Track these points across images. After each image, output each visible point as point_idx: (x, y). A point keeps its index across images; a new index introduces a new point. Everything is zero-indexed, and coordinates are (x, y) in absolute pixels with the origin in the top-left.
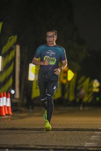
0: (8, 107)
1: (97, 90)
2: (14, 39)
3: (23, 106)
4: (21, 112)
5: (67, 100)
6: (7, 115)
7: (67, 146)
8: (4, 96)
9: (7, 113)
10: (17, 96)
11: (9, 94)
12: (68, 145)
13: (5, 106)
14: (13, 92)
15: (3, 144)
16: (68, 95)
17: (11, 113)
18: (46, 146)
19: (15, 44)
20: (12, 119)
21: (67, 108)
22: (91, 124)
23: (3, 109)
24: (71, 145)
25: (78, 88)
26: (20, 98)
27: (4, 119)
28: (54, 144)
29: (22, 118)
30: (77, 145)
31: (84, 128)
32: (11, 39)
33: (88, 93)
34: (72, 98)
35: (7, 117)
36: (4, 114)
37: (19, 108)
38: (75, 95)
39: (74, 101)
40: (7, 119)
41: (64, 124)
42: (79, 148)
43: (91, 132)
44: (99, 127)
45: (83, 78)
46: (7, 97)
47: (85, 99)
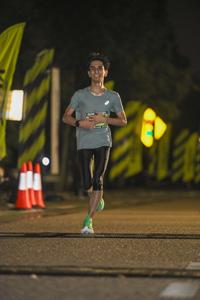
0: (36, 192)
2: (48, 55)
3: (66, 189)
4: (62, 200)
5: (154, 178)
6: (34, 207)
7: (154, 269)
8: (28, 170)
9: (34, 203)
10: (55, 169)
11: (38, 167)
12: (156, 266)
13: (30, 190)
14: (46, 161)
15: (26, 264)
16: (156, 168)
17: (41, 204)
18: (111, 269)
19: (49, 67)
20: (44, 216)
21: (154, 194)
23: (27, 195)
24: (161, 266)
25: (177, 152)
26: (59, 175)
27: (29, 215)
28: (124, 265)
29: (64, 213)
30: (172, 266)
31: (187, 233)
32: (42, 57)
33: (196, 163)
34: (162, 173)
35: (34, 210)
36: (29, 206)
37: (59, 194)
38: (170, 167)
39: (168, 179)
40: (35, 214)
41: (147, 226)
42: (178, 273)
45: (185, 133)
46: (34, 171)
47: (188, 176)
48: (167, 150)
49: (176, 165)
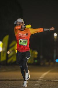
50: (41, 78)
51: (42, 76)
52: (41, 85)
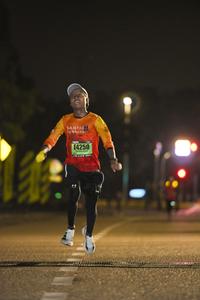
1: (58, 179)
22: (50, 252)
25: (22, 175)
33: (41, 184)
34: (8, 196)
38: (15, 188)
39: (14, 200)
43: (52, 269)
44: (68, 257)
47: (34, 197)
48: (12, 172)
49: (21, 187)
50: (75, 254)
51: (79, 249)
52: (75, 280)
